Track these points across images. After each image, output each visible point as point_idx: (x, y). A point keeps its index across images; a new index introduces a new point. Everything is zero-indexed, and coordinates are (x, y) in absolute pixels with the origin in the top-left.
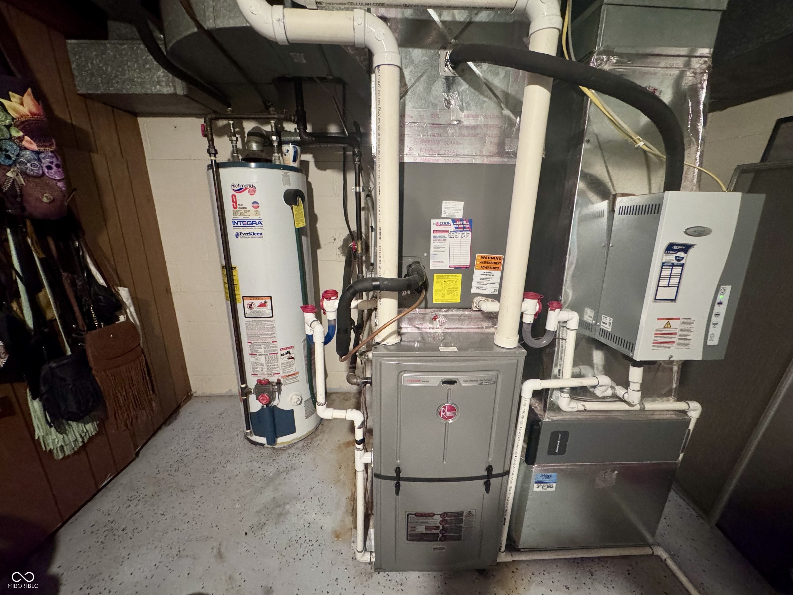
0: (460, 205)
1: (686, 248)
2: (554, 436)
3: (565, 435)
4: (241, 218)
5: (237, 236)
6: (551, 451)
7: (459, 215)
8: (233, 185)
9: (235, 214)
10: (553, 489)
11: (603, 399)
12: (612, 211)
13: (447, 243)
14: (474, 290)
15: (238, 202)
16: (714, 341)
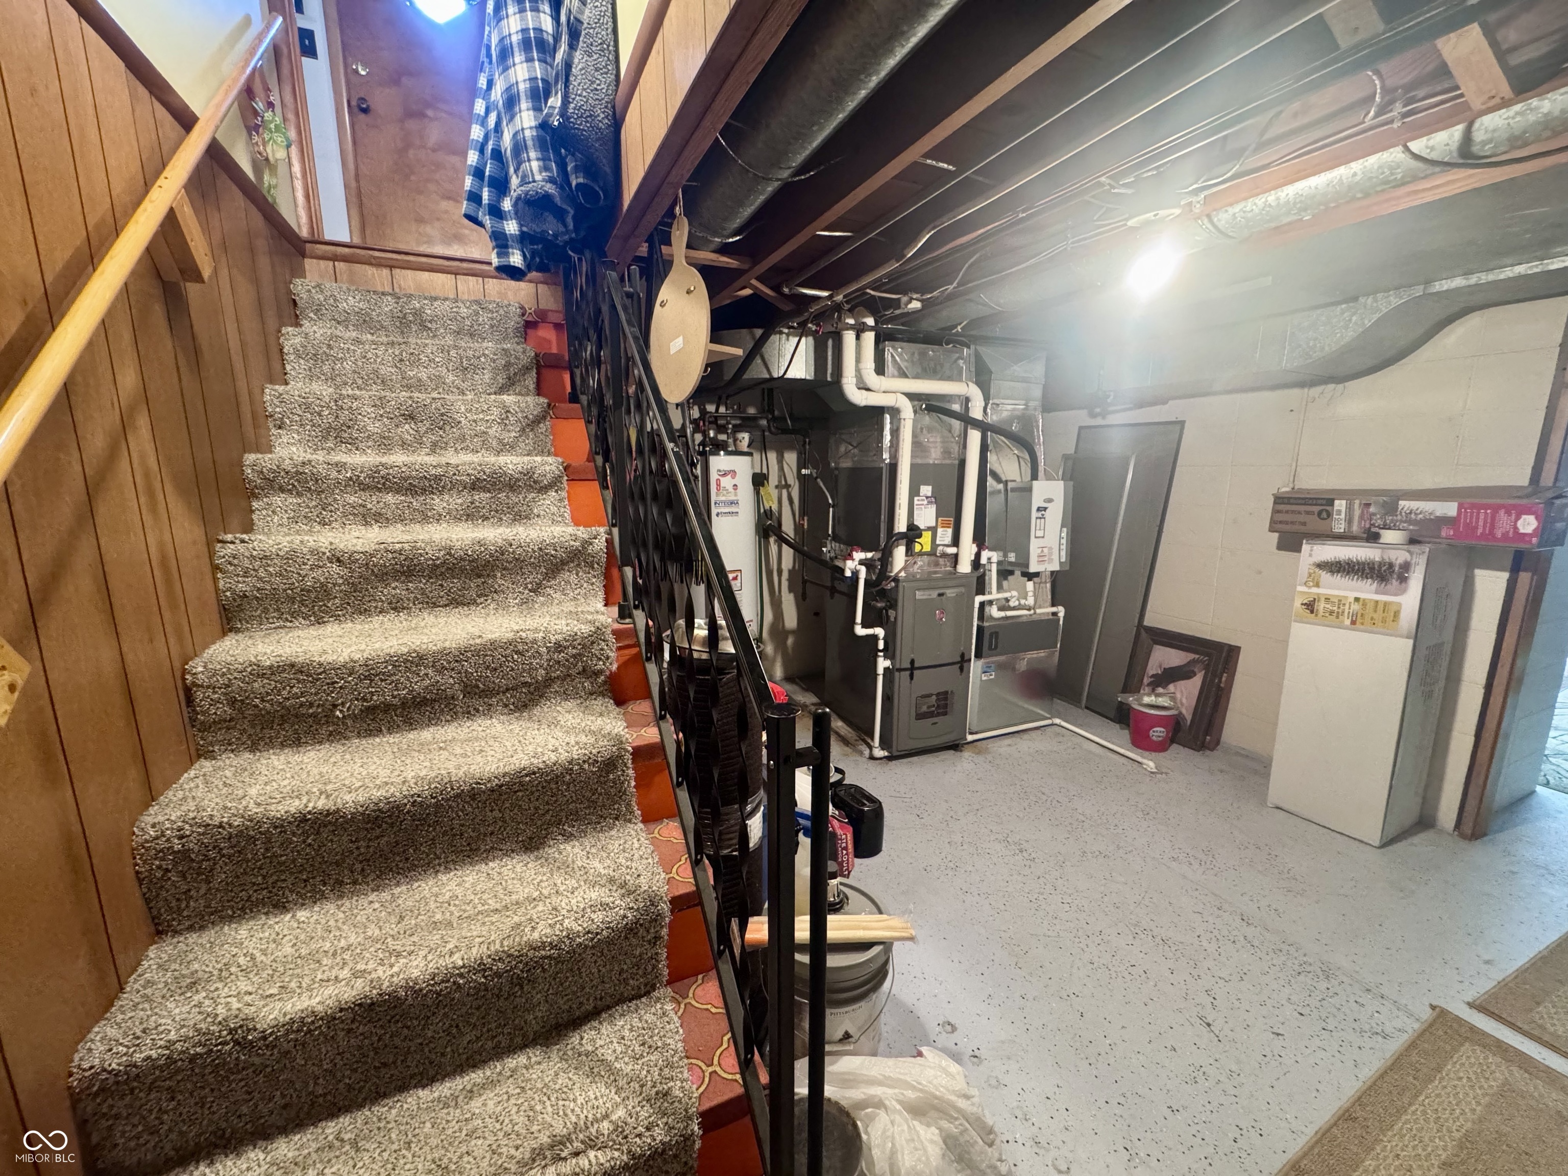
0: (930, 488)
1: (1045, 509)
2: (991, 635)
3: (997, 633)
4: (723, 498)
5: (718, 515)
6: (990, 648)
7: (929, 494)
8: (719, 471)
9: (717, 495)
10: (992, 677)
11: (1014, 608)
12: (1006, 490)
13: (923, 512)
14: (938, 542)
15: (722, 485)
16: (1063, 560)
